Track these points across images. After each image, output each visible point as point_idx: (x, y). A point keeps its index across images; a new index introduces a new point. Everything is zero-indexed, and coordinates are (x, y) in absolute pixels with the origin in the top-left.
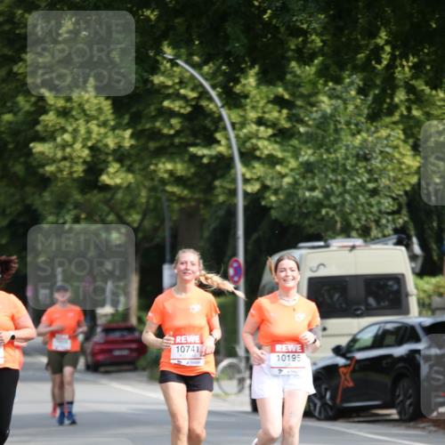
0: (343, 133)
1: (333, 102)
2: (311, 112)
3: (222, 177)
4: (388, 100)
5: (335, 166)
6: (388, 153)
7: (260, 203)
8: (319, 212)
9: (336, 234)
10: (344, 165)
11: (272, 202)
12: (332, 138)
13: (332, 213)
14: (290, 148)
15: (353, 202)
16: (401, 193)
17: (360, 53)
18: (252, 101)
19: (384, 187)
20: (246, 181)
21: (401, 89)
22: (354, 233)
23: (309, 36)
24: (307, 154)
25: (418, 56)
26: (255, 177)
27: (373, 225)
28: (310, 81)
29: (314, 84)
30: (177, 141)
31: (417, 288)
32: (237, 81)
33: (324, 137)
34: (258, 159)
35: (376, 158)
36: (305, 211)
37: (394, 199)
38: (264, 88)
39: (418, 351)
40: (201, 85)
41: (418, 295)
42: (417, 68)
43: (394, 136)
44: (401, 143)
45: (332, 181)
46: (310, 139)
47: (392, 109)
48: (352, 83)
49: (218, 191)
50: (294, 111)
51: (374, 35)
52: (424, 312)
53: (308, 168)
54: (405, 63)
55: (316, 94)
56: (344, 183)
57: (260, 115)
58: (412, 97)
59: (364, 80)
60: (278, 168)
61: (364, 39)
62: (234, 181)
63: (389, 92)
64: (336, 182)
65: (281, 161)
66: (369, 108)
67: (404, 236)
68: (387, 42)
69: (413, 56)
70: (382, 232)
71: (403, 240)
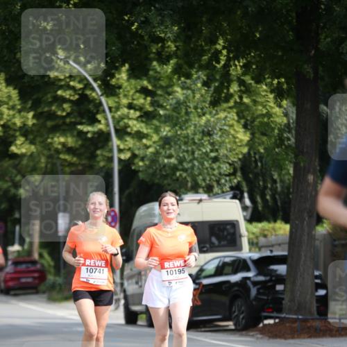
0: (192, 115)
1: (185, 92)
2: (168, 100)
3: (102, 147)
4: (225, 91)
5: (186, 140)
6: (225, 130)
7: (131, 168)
8: (174, 174)
9: (187, 191)
10: (193, 139)
11: (139, 166)
12: (183, 119)
13: (184, 175)
14: (153, 126)
15: (200, 167)
16: (235, 160)
17: (204, 56)
18: (124, 91)
19: (223, 156)
20: (120, 151)
21: (235, 82)
22: (201, 190)
23: (166, 42)
24: (166, 131)
25: (246, 58)
26: (127, 148)
27: (215, 184)
28: (167, 76)
29: (170, 79)
30: (68, 120)
31: (247, 230)
32: (113, 76)
33: (178, 118)
34: (129, 134)
35: (217, 134)
36: (164, 173)
37: (230, 164)
38: (133, 81)
39: (248, 278)
40: (86, 79)
41: (248, 236)
42: (246, 67)
43: (230, 118)
44: (235, 123)
45: (184, 151)
46: (168, 119)
47: (228, 97)
48: (198, 78)
49: (99, 158)
50: (156, 99)
51: (215, 42)
52: (253, 249)
53: (166, 141)
54: (237, 63)
55: (171, 86)
56: (193, 153)
57: (130, 101)
58: (243, 88)
59: (208, 76)
60: (144, 141)
61: (206, 45)
62: (111, 151)
63: (226, 84)
64: (187, 151)
65: (146, 136)
66: (211, 97)
67: (238, 192)
68: (224, 48)
69: (243, 58)
70: (222, 189)
71: (237, 195)
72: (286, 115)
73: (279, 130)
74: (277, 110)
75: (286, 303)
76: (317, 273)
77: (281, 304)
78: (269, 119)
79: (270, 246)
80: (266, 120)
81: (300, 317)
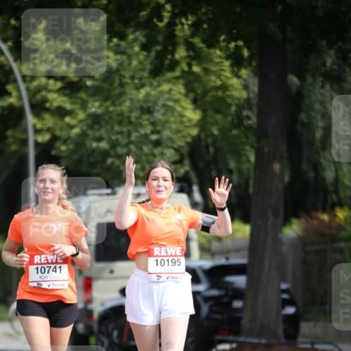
0: (127, 87)
1: (119, 57)
3: (14, 127)
4: (169, 57)
5: (120, 118)
6: (170, 106)
7: (50, 154)
8: (104, 161)
9: (121, 182)
10: (129, 117)
11: (62, 152)
12: (116, 92)
13: (118, 163)
14: (78, 101)
15: (138, 153)
16: (182, 144)
17: (142, 11)
19: (167, 139)
20: (37, 131)
21: (182, 46)
22: (139, 182)
24: (95, 107)
25: (197, 15)
26: (45, 127)
33: (109, 91)
34: (48, 110)
35: (159, 111)
36: (92, 160)
37: (176, 150)
41: (199, 240)
42: (196, 26)
43: (175, 91)
44: (182, 98)
45: (117, 133)
46: (96, 92)
47: (174, 65)
48: (135, 40)
49: (10, 140)
52: (204, 256)
53: (95, 120)
54: (184, 21)
56: (129, 135)
58: (191, 53)
59: (146, 36)
60: (68, 119)
62: (25, 131)
64: (121, 133)
65: (70, 113)
66: (152, 63)
67: (185, 185)
69: (192, 14)
72: (246, 87)
73: (238, 106)
74: (235, 81)
75: (245, 323)
76: (284, 286)
77: (239, 324)
78: (224, 92)
79: (226, 253)
80: (220, 93)
81: (263, 341)
